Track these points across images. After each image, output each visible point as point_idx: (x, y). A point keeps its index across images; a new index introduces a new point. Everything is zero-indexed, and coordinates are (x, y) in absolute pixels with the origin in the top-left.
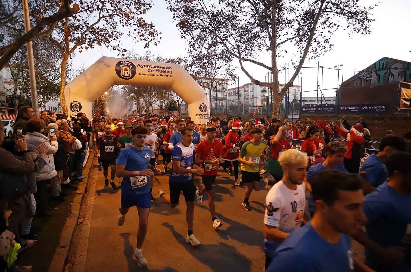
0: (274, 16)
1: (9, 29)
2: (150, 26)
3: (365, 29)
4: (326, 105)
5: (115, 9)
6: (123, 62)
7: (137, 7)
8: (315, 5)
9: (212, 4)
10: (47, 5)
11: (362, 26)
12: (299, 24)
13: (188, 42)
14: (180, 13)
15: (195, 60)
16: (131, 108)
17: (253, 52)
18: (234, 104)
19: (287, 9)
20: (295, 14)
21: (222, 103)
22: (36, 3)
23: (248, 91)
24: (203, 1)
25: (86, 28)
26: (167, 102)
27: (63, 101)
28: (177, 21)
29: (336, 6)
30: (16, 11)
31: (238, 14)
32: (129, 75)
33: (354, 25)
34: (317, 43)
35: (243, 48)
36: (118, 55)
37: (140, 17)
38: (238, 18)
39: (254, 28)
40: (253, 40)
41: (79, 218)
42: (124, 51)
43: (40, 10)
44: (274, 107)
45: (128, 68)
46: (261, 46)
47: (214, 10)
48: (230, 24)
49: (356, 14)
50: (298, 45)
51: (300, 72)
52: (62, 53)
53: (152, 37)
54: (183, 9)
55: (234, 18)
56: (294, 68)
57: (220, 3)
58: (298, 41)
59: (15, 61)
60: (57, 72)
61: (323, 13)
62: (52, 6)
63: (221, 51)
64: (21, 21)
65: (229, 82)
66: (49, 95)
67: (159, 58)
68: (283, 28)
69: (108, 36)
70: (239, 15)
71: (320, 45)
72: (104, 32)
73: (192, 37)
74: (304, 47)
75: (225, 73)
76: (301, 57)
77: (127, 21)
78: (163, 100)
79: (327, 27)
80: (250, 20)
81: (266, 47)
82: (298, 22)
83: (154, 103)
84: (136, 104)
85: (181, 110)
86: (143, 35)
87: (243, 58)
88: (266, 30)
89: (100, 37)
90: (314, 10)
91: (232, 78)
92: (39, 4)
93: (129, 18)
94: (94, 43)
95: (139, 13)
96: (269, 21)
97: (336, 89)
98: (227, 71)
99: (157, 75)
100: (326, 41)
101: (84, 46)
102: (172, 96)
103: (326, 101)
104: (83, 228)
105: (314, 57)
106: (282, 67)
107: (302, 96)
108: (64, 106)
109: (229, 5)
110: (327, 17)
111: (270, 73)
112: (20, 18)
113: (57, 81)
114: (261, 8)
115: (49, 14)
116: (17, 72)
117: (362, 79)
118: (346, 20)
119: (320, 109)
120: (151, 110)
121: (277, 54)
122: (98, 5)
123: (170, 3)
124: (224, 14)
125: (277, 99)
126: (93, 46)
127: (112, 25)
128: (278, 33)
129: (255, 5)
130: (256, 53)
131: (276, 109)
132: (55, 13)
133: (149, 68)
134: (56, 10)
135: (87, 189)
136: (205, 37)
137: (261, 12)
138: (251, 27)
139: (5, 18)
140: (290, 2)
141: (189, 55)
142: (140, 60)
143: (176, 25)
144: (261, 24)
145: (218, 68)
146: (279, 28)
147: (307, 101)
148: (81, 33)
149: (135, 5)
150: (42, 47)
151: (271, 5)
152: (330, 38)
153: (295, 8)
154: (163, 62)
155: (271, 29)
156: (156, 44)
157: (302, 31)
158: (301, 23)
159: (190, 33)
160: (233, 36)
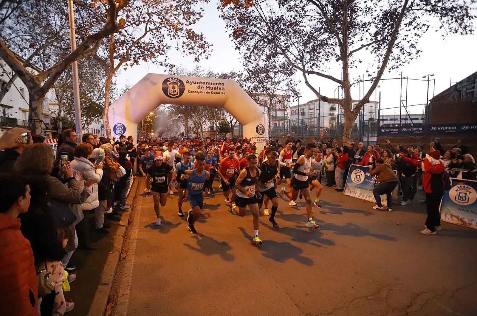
0: (345, 20)
1: (56, 48)
2: (200, 37)
3: (465, 28)
4: (412, 125)
5: (162, 21)
6: (171, 79)
7: (185, 17)
8: (397, 3)
9: (271, 10)
10: (93, 21)
11: (460, 25)
12: (376, 27)
13: (243, 54)
14: (234, 21)
15: (251, 74)
16: (179, 130)
17: (319, 63)
18: (297, 124)
19: (361, 10)
20: (372, 15)
21: (282, 124)
22: (82, 20)
23: (313, 109)
24: (260, 6)
25: (132, 43)
26: (219, 123)
27: (107, 122)
28: (231, 31)
29: (424, 3)
30: (63, 29)
31: (301, 19)
32: (176, 93)
33: (449, 24)
34: (400, 48)
35: (307, 59)
36: (165, 71)
37: (189, 28)
38: (301, 24)
39: (321, 34)
40: (320, 49)
41: (121, 253)
42: (171, 66)
43: (86, 27)
44: (345, 128)
45: (176, 86)
46: (329, 55)
47: (273, 15)
48: (292, 31)
49: (453, 10)
50: (375, 53)
51: (378, 85)
52: (106, 70)
53: (202, 49)
54: (237, 16)
55: (296, 23)
56: (370, 80)
57: (279, 8)
58: (375, 48)
59: (60, 81)
60: (101, 92)
61: (407, 12)
62: (97, 21)
63: (281, 63)
64: (67, 40)
65: (291, 99)
66: (93, 117)
67: (209, 72)
68: (356, 33)
69: (154, 51)
70: (303, 20)
71: (403, 52)
72: (150, 47)
73: (247, 48)
74: (384, 55)
75: (286, 88)
76: (379, 67)
77: (175, 34)
78: (214, 121)
79: (413, 29)
80: (315, 25)
81: (335, 56)
82: (375, 25)
83: (204, 123)
84: (183, 125)
85: (235, 132)
86: (192, 48)
87: (307, 70)
88: (335, 37)
89: (146, 52)
90: (396, 9)
91: (294, 94)
92: (85, 20)
93: (177, 30)
94: (140, 59)
95: (188, 23)
96: (339, 26)
97: (425, 105)
98: (288, 86)
99: (207, 93)
100: (412, 46)
101: (129, 63)
102: (225, 116)
103: (411, 119)
104: (125, 265)
105: (396, 67)
106: (355, 80)
107: (381, 114)
108: (107, 128)
109: (290, 9)
110: (413, 16)
111: (340, 88)
112: (66, 37)
113: (101, 101)
114: (329, 11)
115: (95, 30)
116: (62, 93)
117: (460, 91)
118: (438, 18)
119: (404, 130)
120: (200, 132)
121: (348, 65)
122: (144, 18)
123: (222, 11)
124: (285, 20)
125: (350, 118)
126: (138, 63)
127: (159, 38)
128: (350, 39)
129: (322, 8)
130: (323, 64)
131: (347, 130)
132: (100, 29)
133: (198, 85)
134: (101, 26)
135: (131, 221)
136: (262, 48)
137: (330, 15)
138: (317, 33)
139: (52, 37)
140: (366, 2)
141: (244, 69)
142: (189, 75)
143: (230, 35)
144: (330, 29)
145: (278, 83)
146: (352, 33)
147: (386, 120)
148: (126, 49)
149: (184, 15)
150: (86, 65)
151: (342, 7)
152: (416, 43)
153: (371, 8)
154: (214, 77)
155: (342, 35)
156: (207, 58)
157: (380, 35)
158: (379, 26)
159: (245, 44)
160: (296, 44)
